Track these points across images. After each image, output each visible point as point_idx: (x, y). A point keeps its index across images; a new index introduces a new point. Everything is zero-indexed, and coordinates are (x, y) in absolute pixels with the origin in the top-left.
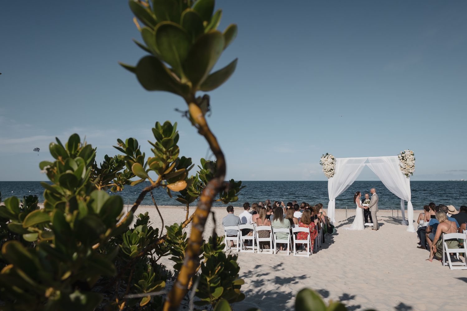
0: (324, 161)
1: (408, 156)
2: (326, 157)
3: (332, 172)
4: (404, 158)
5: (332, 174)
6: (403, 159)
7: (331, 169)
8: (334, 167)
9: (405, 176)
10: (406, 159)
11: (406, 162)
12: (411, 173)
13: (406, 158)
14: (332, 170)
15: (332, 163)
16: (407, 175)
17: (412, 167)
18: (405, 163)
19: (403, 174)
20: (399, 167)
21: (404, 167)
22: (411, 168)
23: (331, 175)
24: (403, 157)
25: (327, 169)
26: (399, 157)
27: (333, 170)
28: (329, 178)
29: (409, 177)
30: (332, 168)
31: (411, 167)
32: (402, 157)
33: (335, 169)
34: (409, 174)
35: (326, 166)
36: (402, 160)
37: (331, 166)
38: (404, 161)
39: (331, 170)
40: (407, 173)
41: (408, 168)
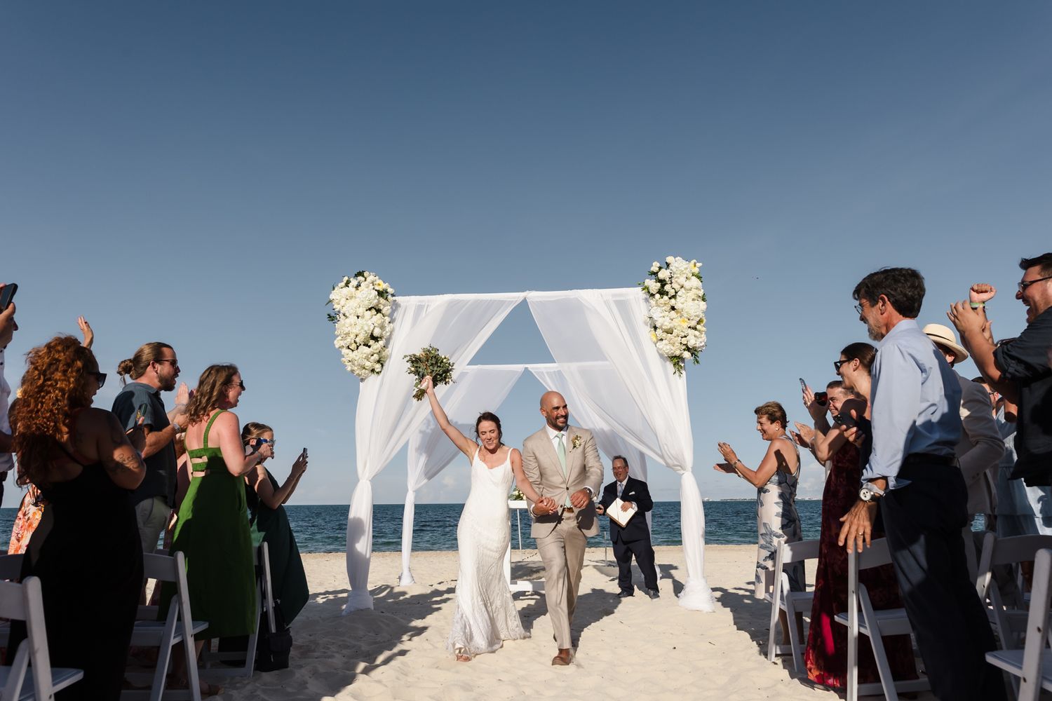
0: (343, 302)
1: (682, 280)
2: (354, 282)
3: (376, 346)
4: (667, 288)
5: (376, 357)
6: (662, 292)
7: (373, 338)
8: (382, 327)
9: (670, 366)
10: (676, 293)
11: (673, 300)
12: (693, 351)
13: (676, 286)
14: (376, 339)
15: (378, 311)
16: (677, 360)
17: (699, 323)
18: (673, 308)
19: (661, 356)
20: (648, 329)
21: (667, 325)
22: (695, 329)
23: (368, 364)
24: (663, 282)
25: (352, 336)
26: (646, 289)
27: (381, 343)
28: (362, 380)
29: (683, 372)
30: (377, 333)
31: (693, 323)
32: (659, 285)
33: (388, 340)
34: (687, 355)
35: (347, 320)
36: (658, 296)
37: (371, 322)
38: (666, 298)
39: (371, 342)
40: (678, 353)
41: (680, 325)
